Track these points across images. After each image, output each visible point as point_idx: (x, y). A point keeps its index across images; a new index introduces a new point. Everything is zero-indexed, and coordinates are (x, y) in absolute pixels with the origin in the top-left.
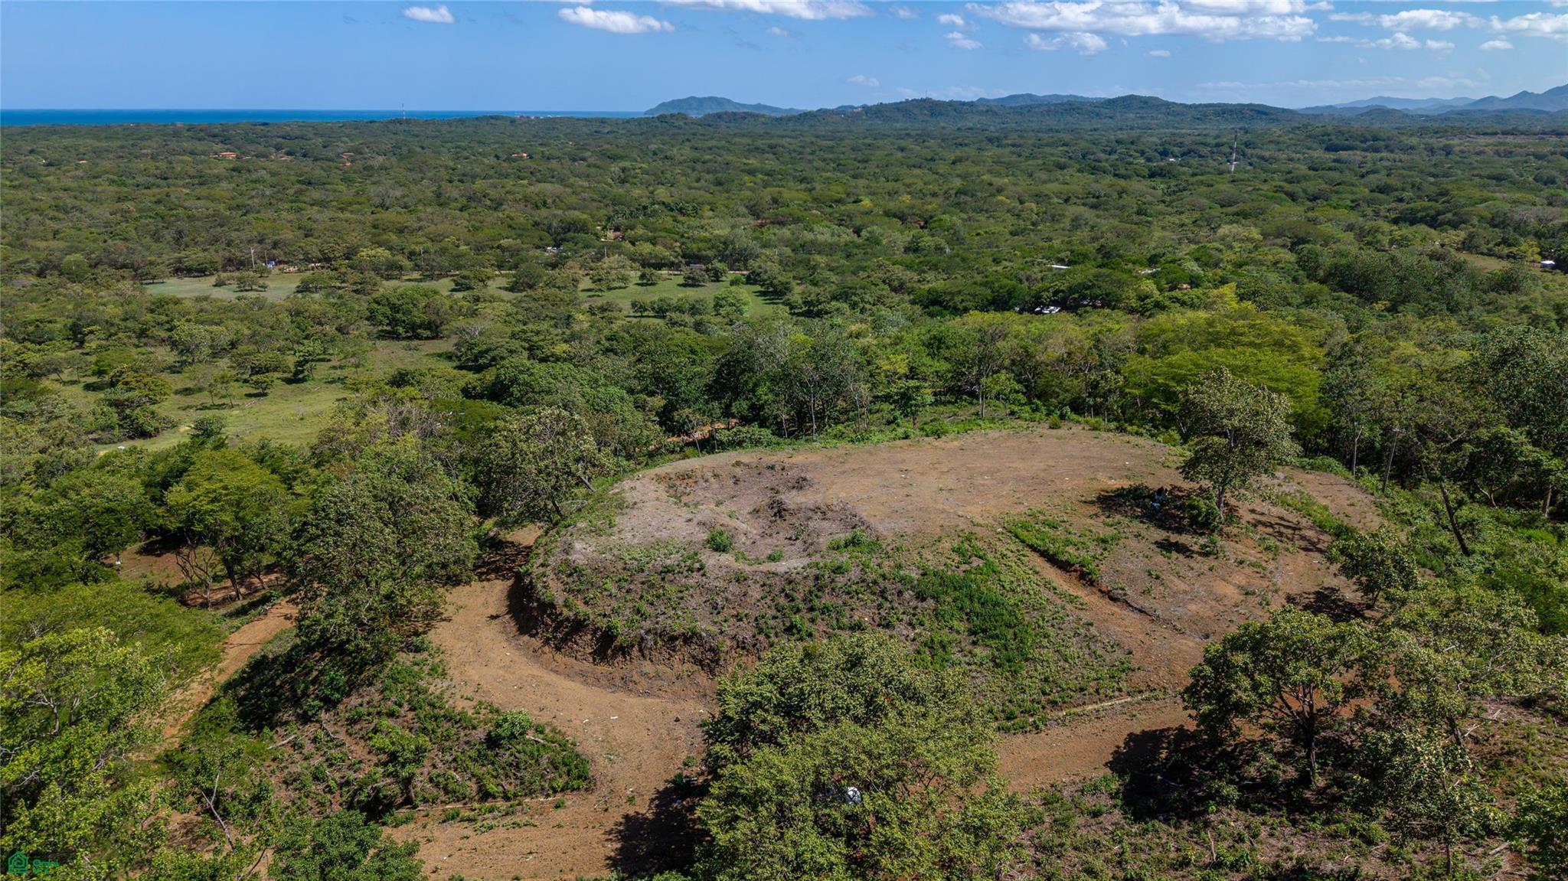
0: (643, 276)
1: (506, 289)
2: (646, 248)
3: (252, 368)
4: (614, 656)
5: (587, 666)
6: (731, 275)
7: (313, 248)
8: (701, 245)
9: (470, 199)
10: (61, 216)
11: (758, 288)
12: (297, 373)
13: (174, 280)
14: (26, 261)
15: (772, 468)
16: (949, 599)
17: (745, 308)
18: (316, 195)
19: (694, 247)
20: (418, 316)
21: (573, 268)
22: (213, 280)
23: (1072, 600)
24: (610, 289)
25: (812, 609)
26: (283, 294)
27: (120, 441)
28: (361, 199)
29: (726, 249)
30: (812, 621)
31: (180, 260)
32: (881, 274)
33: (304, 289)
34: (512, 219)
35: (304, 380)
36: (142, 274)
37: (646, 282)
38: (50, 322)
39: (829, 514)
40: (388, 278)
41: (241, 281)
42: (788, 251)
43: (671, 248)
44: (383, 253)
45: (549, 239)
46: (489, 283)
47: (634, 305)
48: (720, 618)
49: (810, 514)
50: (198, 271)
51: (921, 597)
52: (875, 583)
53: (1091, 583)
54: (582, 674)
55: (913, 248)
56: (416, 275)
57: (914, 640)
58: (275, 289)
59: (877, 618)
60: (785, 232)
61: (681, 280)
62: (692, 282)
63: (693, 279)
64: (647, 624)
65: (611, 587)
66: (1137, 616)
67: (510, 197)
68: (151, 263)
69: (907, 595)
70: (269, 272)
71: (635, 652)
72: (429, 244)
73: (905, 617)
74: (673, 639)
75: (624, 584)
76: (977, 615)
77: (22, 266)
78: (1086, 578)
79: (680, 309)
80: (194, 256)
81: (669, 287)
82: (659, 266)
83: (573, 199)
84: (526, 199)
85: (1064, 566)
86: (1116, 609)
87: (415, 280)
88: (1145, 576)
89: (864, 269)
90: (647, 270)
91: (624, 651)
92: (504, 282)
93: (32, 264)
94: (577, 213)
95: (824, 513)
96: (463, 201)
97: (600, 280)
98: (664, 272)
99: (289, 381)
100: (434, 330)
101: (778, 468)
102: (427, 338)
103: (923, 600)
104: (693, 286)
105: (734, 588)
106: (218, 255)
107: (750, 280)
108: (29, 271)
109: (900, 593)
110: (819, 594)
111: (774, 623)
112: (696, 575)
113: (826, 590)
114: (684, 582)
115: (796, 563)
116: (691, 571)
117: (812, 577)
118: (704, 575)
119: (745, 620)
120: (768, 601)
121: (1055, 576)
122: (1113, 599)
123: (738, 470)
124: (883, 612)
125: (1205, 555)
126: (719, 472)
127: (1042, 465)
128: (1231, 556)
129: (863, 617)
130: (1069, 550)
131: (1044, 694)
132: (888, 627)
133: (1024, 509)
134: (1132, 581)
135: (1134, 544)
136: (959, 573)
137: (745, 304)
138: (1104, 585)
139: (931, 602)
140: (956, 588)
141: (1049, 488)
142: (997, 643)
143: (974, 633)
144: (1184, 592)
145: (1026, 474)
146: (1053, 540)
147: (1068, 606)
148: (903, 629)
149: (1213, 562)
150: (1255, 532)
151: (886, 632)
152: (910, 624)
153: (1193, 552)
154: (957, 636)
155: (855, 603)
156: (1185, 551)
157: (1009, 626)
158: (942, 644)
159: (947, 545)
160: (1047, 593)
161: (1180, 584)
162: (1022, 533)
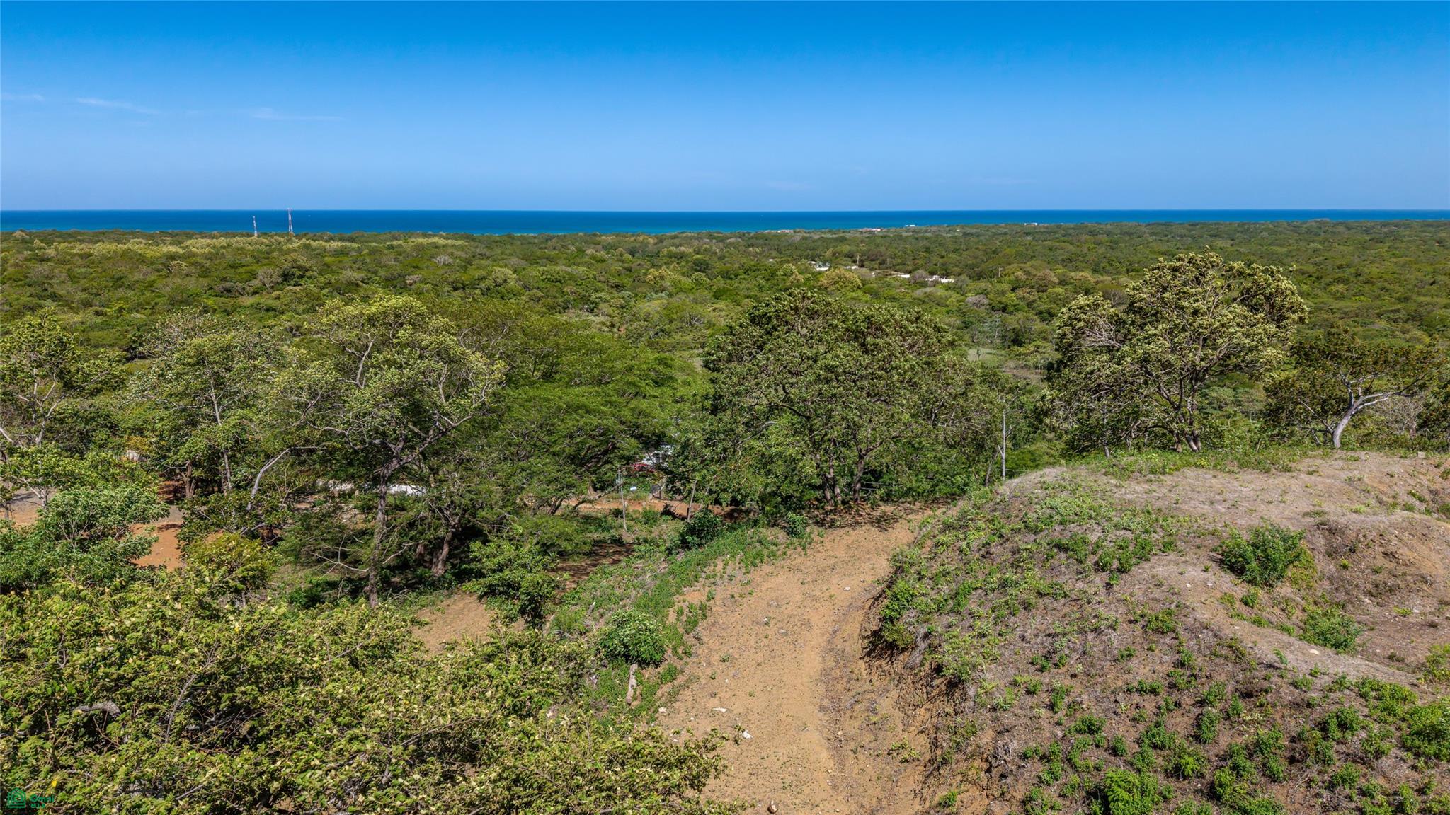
4: (882, 653)
5: (854, 646)
48: (1032, 679)
54: (841, 655)
64: (941, 622)
71: (897, 664)
91: (892, 650)
110: (1279, 765)
111: (1093, 757)
112: (1099, 579)
113: (1313, 771)
114: (1067, 580)
115: (1352, 667)
116: (1100, 567)
117: (1317, 715)
118: (1109, 586)
119: (1060, 714)
120: (1149, 704)
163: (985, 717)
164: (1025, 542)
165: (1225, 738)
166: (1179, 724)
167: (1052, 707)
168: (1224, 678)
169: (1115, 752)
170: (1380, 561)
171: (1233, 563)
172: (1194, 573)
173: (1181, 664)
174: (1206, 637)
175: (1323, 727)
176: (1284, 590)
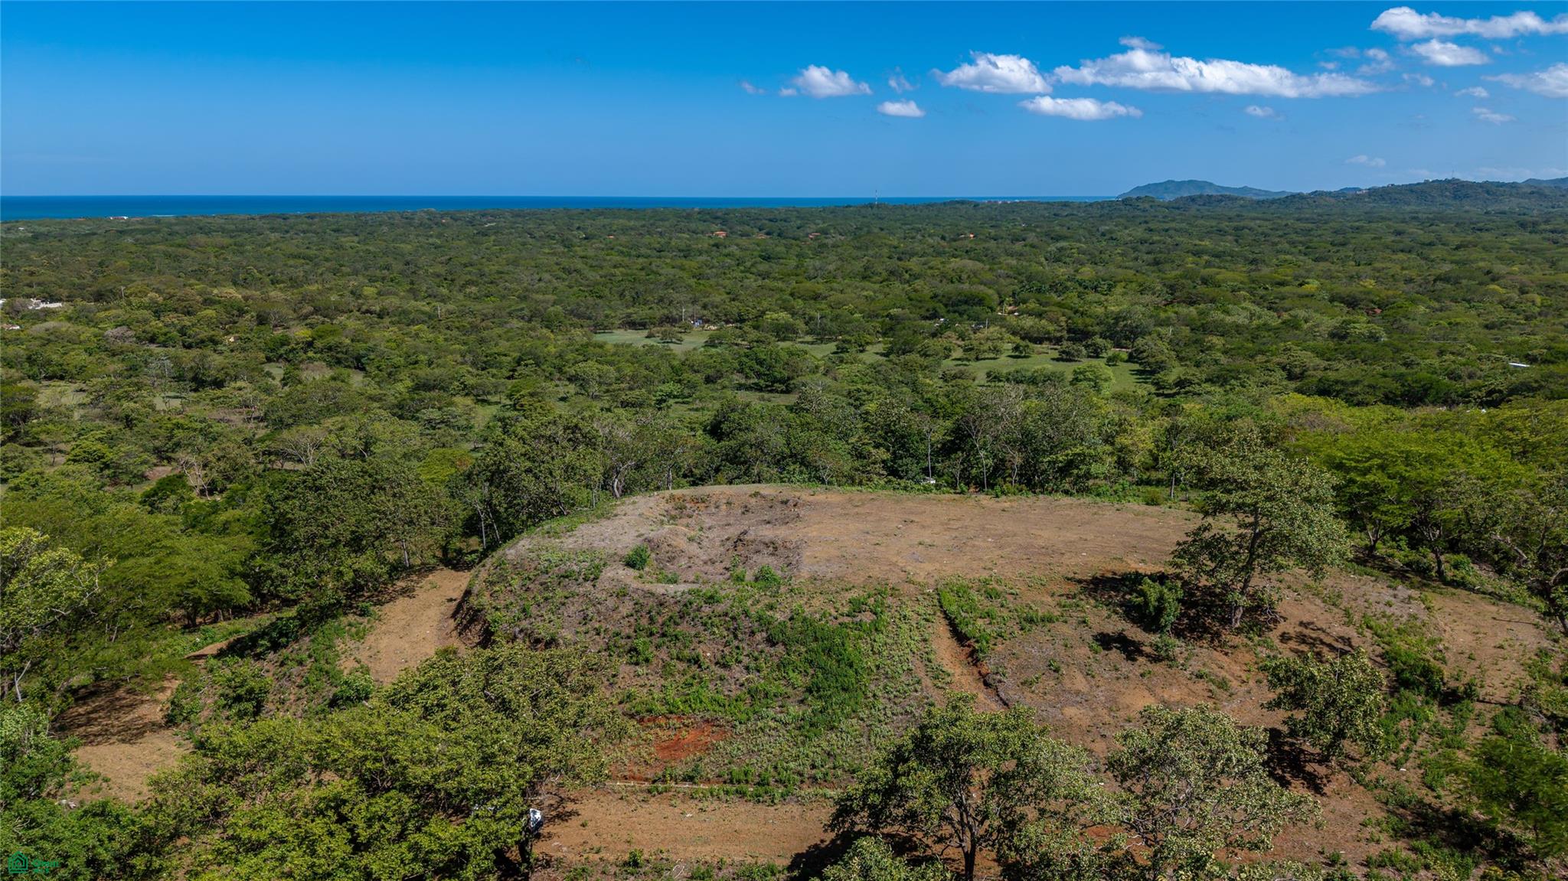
0: (1016, 348)
1: (882, 355)
2: (1028, 322)
3: (622, 402)
6: (1113, 351)
7: (734, 308)
8: (1088, 320)
9: (892, 273)
10: (564, 276)
11: (1137, 367)
13: (622, 331)
14: (522, 309)
15: (785, 502)
16: (803, 649)
17: (1105, 384)
18: (764, 267)
19: (1079, 321)
20: (779, 372)
21: (951, 338)
22: (646, 333)
23: (938, 674)
24: (977, 359)
25: (664, 635)
26: (689, 346)
28: (799, 271)
29: (1116, 324)
30: (658, 647)
31: (629, 316)
32: (1282, 359)
33: (711, 343)
34: (916, 291)
36: (598, 323)
37: (1019, 353)
38: (505, 355)
39: (781, 550)
40: (784, 339)
41: (665, 334)
42: (1186, 331)
43: (1057, 322)
44: (784, 316)
45: (942, 309)
46: (868, 348)
47: (989, 375)
48: (584, 629)
49: (761, 547)
50: (640, 324)
51: (771, 642)
52: (733, 618)
53: (976, 662)
55: (1339, 335)
56: (809, 338)
57: (742, 685)
58: (690, 342)
59: (718, 655)
60: (1193, 311)
61: (1056, 355)
62: (1067, 357)
63: (1068, 353)
64: (525, 624)
65: (516, 583)
67: (929, 272)
68: (607, 317)
69: (759, 637)
70: (691, 328)
72: (828, 311)
73: (746, 661)
74: (538, 641)
75: (527, 582)
76: (825, 672)
77: (519, 313)
78: (974, 658)
79: (1034, 381)
80: (640, 313)
81: (1042, 360)
82: (1039, 340)
83: (989, 276)
84: (943, 276)
85: (960, 637)
86: (981, 696)
87: (808, 343)
88: (1042, 666)
89: (1263, 353)
90: (1023, 343)
92: (880, 348)
93: (526, 312)
94: (982, 287)
95: (776, 549)
96: (885, 275)
97: (971, 349)
98: (1046, 345)
100: (785, 384)
101: (791, 503)
102: (782, 392)
103: (774, 645)
104: (1069, 361)
105: (611, 602)
106: (659, 312)
107: (1131, 359)
108: (523, 318)
109: (753, 633)
110: (678, 620)
111: (623, 642)
112: (588, 584)
113: (687, 618)
114: (575, 588)
115: (682, 588)
116: (586, 580)
117: (682, 603)
118: (594, 586)
119: (602, 635)
120: (632, 620)
121: (944, 648)
122: (987, 684)
123: (753, 501)
124: (727, 651)
125: (1156, 659)
126: (733, 500)
127: (1075, 537)
128: (1195, 666)
129: (707, 652)
130: (980, 622)
131: (813, 767)
132: (725, 666)
133: (985, 575)
134: (1022, 668)
135: (1066, 630)
136: (833, 625)
137: (1106, 380)
138: (988, 666)
139: (780, 648)
140: (816, 639)
141: (1048, 560)
142: (819, 705)
143: (809, 690)
144: (1078, 692)
145: (1041, 542)
146: (973, 609)
147: (927, 682)
148: (738, 672)
149: (1158, 668)
150: (1271, 648)
151: (720, 671)
152: (747, 668)
153: (1141, 653)
154: (790, 690)
155: (706, 636)
156: (1131, 649)
157: (845, 690)
158: (766, 695)
159: (853, 594)
160: (915, 664)
161: (1081, 683)
162: (949, 598)
164: (543, 578)
165: (660, 620)
166: (644, 622)
167: (598, 634)
168: (651, 602)
169: (629, 637)
170: (668, 548)
171: (630, 564)
172: (621, 572)
173: (636, 604)
174: (640, 592)
175: (685, 605)
176: (647, 569)
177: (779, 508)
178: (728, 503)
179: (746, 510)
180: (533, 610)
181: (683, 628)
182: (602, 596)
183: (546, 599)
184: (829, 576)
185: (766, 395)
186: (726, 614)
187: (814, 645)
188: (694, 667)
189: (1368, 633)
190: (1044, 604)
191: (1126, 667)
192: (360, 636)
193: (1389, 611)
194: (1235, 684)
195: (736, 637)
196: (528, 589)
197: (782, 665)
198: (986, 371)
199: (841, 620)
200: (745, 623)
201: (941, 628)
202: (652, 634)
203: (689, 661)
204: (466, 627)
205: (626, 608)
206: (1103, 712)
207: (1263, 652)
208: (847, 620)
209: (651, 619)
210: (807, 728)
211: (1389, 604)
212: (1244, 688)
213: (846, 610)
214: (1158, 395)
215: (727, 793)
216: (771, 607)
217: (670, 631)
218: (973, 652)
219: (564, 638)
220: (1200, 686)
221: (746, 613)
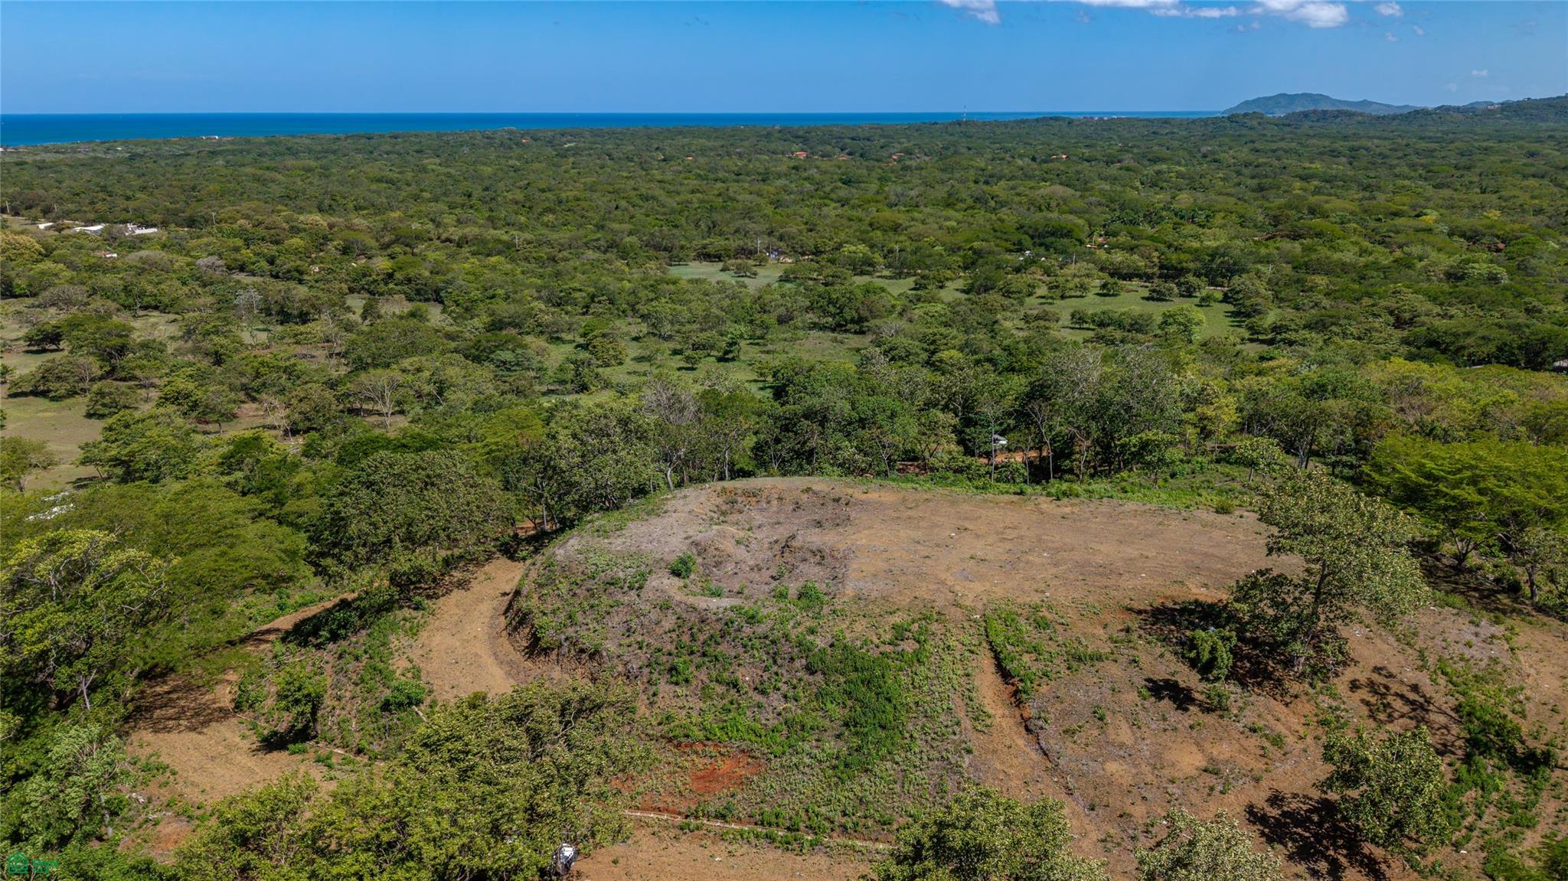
0: (1104, 286)
1: (963, 291)
2: (1118, 257)
3: (693, 345)
4: (539, 654)
5: (518, 657)
6: (1207, 290)
7: (810, 240)
8: (1183, 256)
9: (977, 200)
10: (641, 203)
11: (1231, 308)
12: (726, 353)
13: (697, 263)
14: (598, 239)
15: (837, 500)
16: (842, 680)
17: (1196, 329)
18: (843, 192)
19: (1174, 257)
20: (849, 311)
21: (1036, 275)
22: (721, 265)
23: (979, 715)
24: (1063, 297)
25: (704, 655)
26: (766, 281)
27: (569, 393)
28: (880, 197)
29: (1212, 261)
30: (698, 667)
31: (704, 247)
32: (1391, 303)
33: (786, 278)
34: (1002, 221)
35: (733, 359)
36: (673, 255)
37: (1106, 292)
38: (580, 290)
39: (828, 560)
40: (862, 273)
41: (739, 268)
42: (1288, 269)
43: (1149, 258)
44: (862, 248)
45: (1027, 241)
46: (948, 284)
47: (1073, 315)
48: (628, 641)
49: (808, 555)
50: (715, 257)
51: (810, 670)
52: (773, 642)
53: (1019, 704)
54: (511, 663)
55: (1454, 276)
56: (886, 273)
57: (779, 714)
58: (765, 277)
59: (757, 680)
60: (1296, 247)
61: (1147, 294)
62: (1157, 297)
63: (1159, 292)
64: (570, 631)
65: (564, 587)
66: (1036, 756)
67: (1017, 199)
68: (682, 247)
69: (798, 664)
70: (767, 261)
71: (553, 656)
72: (907, 243)
73: (784, 688)
74: (582, 651)
75: (574, 587)
76: (864, 705)
77: (595, 243)
78: (1017, 698)
79: (1120, 325)
80: (717, 243)
81: (1131, 299)
82: (1129, 277)
83: (1080, 204)
84: (1032, 202)
85: (1005, 674)
86: (1021, 742)
87: (885, 277)
88: (1087, 712)
89: (1369, 295)
90: (1111, 281)
91: (546, 651)
92: (960, 284)
93: (602, 243)
94: (1071, 217)
95: (823, 558)
96: (970, 202)
97: (1057, 287)
98: (1135, 282)
99: (720, 360)
100: (859, 325)
101: (843, 501)
102: (856, 333)
103: (813, 673)
104: (1158, 300)
105: (654, 615)
106: (734, 243)
107: (1226, 299)
108: (599, 249)
109: (792, 659)
110: (719, 640)
111: (664, 659)
112: (633, 593)
113: (728, 638)
114: (619, 597)
115: (726, 602)
116: (631, 588)
117: (723, 622)
118: (638, 596)
119: (644, 650)
120: (674, 635)
121: (987, 686)
122: (1027, 729)
123: (805, 497)
124: (766, 676)
125: (1208, 710)
126: (785, 495)
127: (1135, 554)
128: (1249, 717)
129: (745, 676)
130: (1026, 658)
131: (845, 814)
132: (763, 692)
133: (1036, 599)
134: (1066, 714)
135: (1114, 670)
136: (874, 654)
137: (1197, 324)
138: (1030, 711)
139: (819, 677)
140: (856, 670)
141: (1105, 581)
142: (856, 741)
143: (846, 725)
144: (1122, 745)
145: (1099, 560)
146: (1020, 642)
147: (967, 723)
148: (776, 700)
149: (1210, 719)
150: (1333, 696)
151: (758, 698)
152: (785, 697)
153: (1192, 701)
154: (827, 723)
155: (746, 658)
156: (1181, 698)
157: (883, 727)
158: (803, 727)
159: (896, 619)
160: (957, 703)
161: (1125, 735)
162: (997, 625)
163: (616, 661)
164: (590, 584)
165: (702, 637)
166: (686, 639)
167: (640, 648)
168: (693, 618)
169: (670, 654)
170: (715, 552)
171: (676, 573)
172: (666, 581)
173: (678, 618)
174: (683, 606)
175: (726, 624)
176: (692, 576)
177: (830, 505)
178: (780, 499)
179: (798, 506)
180: (579, 618)
181: (724, 648)
182: (646, 607)
183: (592, 607)
184: (874, 594)
185: (839, 337)
186: (766, 637)
187: (854, 676)
188: (733, 691)
189: (1442, 680)
190: (1096, 639)
191: (1175, 716)
192: (414, 632)
193: (1467, 654)
194: (1290, 740)
195: (775, 662)
196: (575, 595)
197: (820, 695)
198: (1071, 310)
199: (882, 648)
200: (785, 648)
201: (987, 662)
202: (692, 653)
203: (728, 684)
204: (515, 629)
205: (669, 623)
206: (1146, 769)
207: (1325, 702)
208: (888, 649)
209: (692, 635)
210: (843, 768)
211: (1469, 645)
212: (1301, 745)
213: (887, 637)
214: (1252, 341)
215: (757, 836)
216: (812, 631)
217: (710, 650)
218: (1016, 693)
219: (607, 650)
220: (1253, 742)
221: (786, 636)
